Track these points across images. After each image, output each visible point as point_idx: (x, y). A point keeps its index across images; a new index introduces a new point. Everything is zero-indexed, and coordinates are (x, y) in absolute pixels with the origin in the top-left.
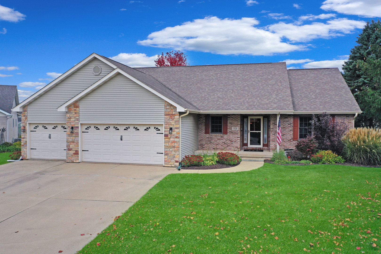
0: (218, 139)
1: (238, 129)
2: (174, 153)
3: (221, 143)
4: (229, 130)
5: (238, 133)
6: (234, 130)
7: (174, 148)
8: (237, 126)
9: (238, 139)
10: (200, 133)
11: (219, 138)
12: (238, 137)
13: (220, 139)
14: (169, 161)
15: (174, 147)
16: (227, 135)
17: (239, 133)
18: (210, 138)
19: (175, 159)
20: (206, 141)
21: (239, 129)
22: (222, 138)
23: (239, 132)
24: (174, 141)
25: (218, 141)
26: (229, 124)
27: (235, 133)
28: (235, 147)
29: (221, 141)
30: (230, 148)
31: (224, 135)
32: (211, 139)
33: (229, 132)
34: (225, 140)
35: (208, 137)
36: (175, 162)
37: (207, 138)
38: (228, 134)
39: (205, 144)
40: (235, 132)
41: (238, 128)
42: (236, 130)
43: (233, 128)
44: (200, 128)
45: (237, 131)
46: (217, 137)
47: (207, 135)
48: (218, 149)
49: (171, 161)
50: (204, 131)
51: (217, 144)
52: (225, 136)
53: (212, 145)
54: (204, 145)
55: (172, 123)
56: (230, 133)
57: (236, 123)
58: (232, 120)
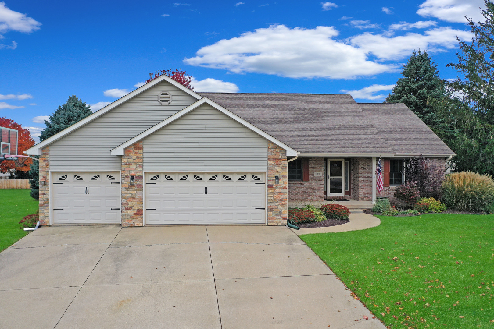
0: (297, 187)
2: (281, 208)
3: (300, 193)
4: (310, 176)
6: (317, 175)
7: (280, 202)
8: (320, 171)
9: (322, 187)
12: (321, 185)
13: (299, 187)
14: (275, 219)
15: (281, 200)
16: (308, 182)
19: (281, 215)
21: (323, 174)
22: (302, 186)
23: (322, 178)
24: (281, 193)
25: (297, 190)
26: (310, 169)
28: (318, 197)
29: (300, 190)
30: (312, 198)
31: (305, 182)
32: (289, 187)
33: (311, 178)
34: (306, 189)
36: (282, 219)
38: (310, 181)
40: (318, 178)
41: (321, 173)
42: (319, 175)
43: (315, 173)
45: (321, 176)
46: (297, 185)
48: (297, 199)
49: (277, 218)
51: (297, 194)
52: (306, 184)
53: (290, 195)
55: (278, 170)
56: (312, 180)
57: (319, 167)
58: (314, 164)
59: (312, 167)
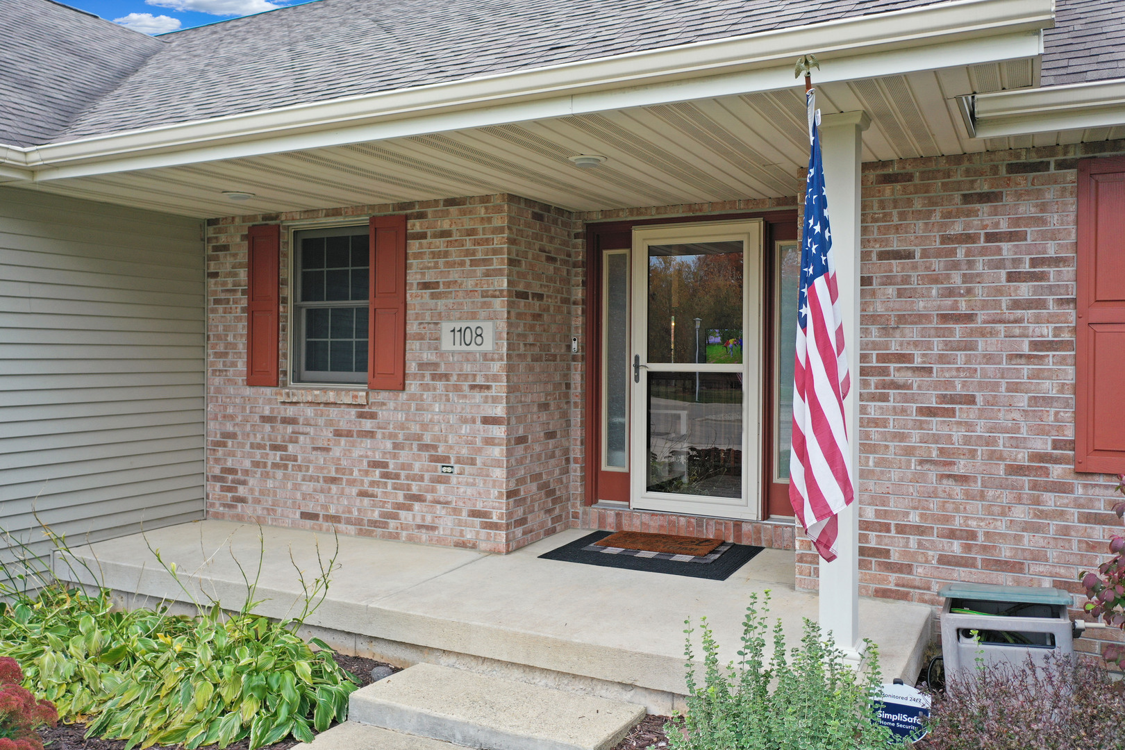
0: (338, 433)
1: (488, 346)
3: (356, 473)
4: (416, 353)
5: (487, 377)
6: (458, 347)
8: (483, 313)
10: (217, 381)
11: (343, 426)
12: (487, 421)
13: (349, 434)
16: (403, 396)
17: (496, 378)
18: (286, 421)
20: (260, 446)
21: (497, 336)
22: (368, 425)
23: (497, 367)
26: (415, 299)
27: (463, 377)
28: (465, 513)
29: (356, 453)
30: (429, 519)
31: (383, 396)
32: (290, 429)
33: (421, 366)
34: (389, 445)
35: (267, 413)
37: (265, 419)
38: (413, 386)
39: (246, 472)
40: (467, 368)
41: (488, 329)
42: (473, 347)
43: (446, 327)
44: (218, 337)
45: (485, 356)
46: (333, 412)
47: (266, 398)
50: (242, 366)
52: (390, 408)
53: (296, 487)
54: (244, 483)
56: (428, 380)
57: (470, 284)
58: (441, 261)
59: (425, 286)
